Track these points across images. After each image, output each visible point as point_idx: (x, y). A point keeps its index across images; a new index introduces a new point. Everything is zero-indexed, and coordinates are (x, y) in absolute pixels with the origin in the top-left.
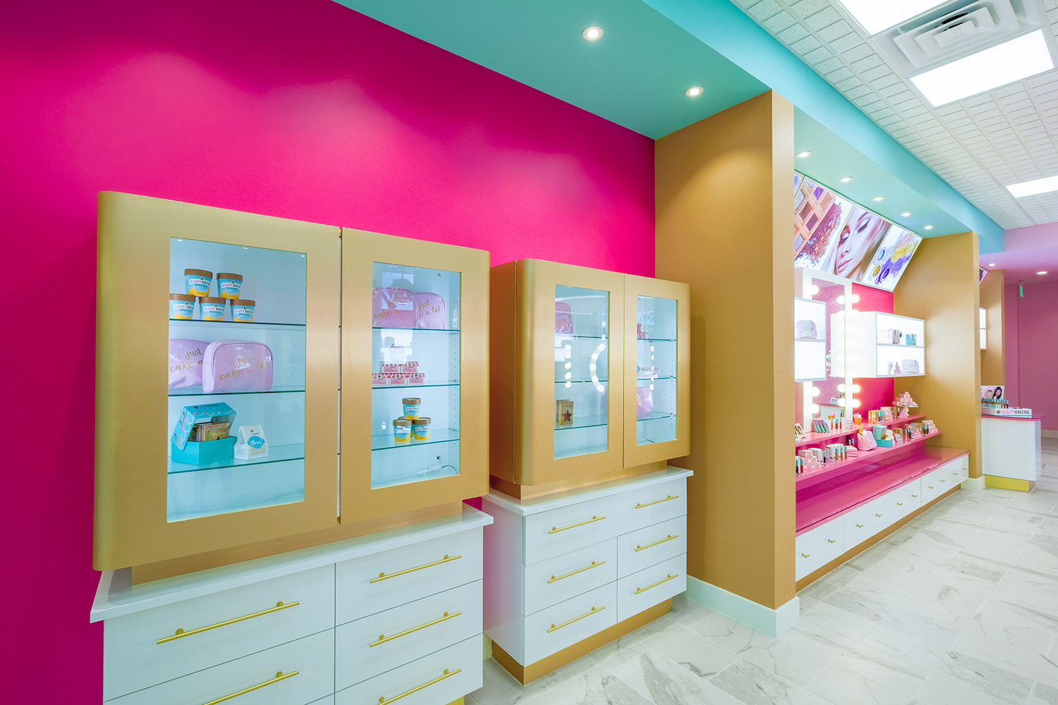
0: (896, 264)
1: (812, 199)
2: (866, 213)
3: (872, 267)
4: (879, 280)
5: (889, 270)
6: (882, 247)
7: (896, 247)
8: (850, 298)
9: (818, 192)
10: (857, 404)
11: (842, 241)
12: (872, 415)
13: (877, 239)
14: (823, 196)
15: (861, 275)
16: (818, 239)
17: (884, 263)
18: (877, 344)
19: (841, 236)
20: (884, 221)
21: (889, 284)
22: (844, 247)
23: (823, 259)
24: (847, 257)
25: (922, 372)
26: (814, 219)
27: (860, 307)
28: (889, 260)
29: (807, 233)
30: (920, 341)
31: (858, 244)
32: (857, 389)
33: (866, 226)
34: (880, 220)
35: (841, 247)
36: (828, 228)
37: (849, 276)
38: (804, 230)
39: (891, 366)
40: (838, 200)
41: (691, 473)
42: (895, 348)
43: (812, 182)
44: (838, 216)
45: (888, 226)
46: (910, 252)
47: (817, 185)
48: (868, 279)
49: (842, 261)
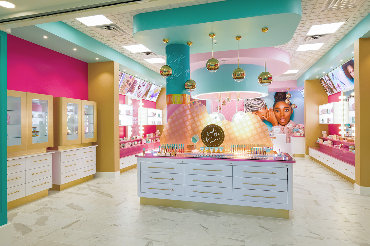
0: (155, 94)
1: (129, 79)
2: (144, 82)
3: (148, 95)
4: (151, 99)
5: (153, 96)
6: (150, 90)
7: (155, 90)
8: (141, 104)
9: (131, 77)
10: (143, 132)
11: (139, 89)
12: (147, 135)
13: (149, 88)
14: (132, 78)
15: (146, 97)
16: (132, 88)
17: (152, 94)
18: (148, 116)
19: (138, 88)
20: (150, 84)
21: (154, 99)
22: (140, 90)
23: (134, 93)
24: (141, 93)
25: (161, 124)
26: (130, 83)
27: (144, 106)
28: (153, 93)
29: (129, 87)
30: (161, 116)
31: (143, 90)
32: (143, 128)
33: (145, 85)
34: (149, 84)
35: (139, 90)
36: (134, 85)
37: (142, 98)
38: (128, 86)
39: (152, 122)
40: (136, 79)
41: (97, 146)
42: (153, 117)
43: (128, 75)
44: (137, 83)
45: (151, 85)
46: (159, 91)
47: (130, 76)
48: (148, 98)
49: (140, 94)
